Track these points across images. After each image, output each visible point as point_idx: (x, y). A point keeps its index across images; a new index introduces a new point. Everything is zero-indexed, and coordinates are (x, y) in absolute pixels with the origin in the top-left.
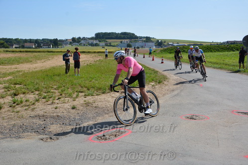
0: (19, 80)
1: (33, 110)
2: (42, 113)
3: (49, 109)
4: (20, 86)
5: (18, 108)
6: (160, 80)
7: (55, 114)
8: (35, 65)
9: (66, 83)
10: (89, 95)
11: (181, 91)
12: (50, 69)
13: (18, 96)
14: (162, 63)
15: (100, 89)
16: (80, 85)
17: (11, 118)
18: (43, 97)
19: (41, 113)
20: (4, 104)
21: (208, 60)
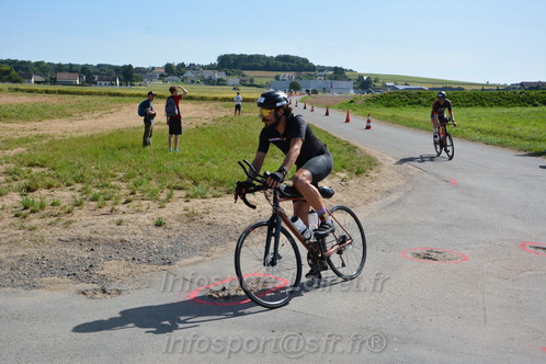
0: (39, 156)
1: (67, 225)
2: (88, 233)
3: (103, 224)
4: (42, 169)
5: (34, 221)
6: (361, 166)
7: (116, 237)
8: (77, 125)
9: (146, 167)
10: (195, 197)
11: (408, 193)
12: (112, 135)
13: (36, 193)
14: (368, 128)
15: (222, 183)
16: (177, 173)
17: (17, 243)
18: (91, 196)
19: (85, 233)
20: (3, 209)
21: (474, 125)
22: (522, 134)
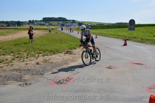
1: (12, 65)
3: (22, 65)
5: (2, 65)
7: (26, 68)
8: (7, 37)
9: (30, 48)
10: (45, 55)
12: (18, 40)
15: (51, 51)
16: (38, 49)
18: (16, 57)
19: (17, 67)
21: (109, 33)
22: (121, 35)
